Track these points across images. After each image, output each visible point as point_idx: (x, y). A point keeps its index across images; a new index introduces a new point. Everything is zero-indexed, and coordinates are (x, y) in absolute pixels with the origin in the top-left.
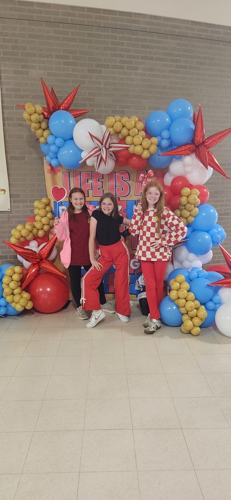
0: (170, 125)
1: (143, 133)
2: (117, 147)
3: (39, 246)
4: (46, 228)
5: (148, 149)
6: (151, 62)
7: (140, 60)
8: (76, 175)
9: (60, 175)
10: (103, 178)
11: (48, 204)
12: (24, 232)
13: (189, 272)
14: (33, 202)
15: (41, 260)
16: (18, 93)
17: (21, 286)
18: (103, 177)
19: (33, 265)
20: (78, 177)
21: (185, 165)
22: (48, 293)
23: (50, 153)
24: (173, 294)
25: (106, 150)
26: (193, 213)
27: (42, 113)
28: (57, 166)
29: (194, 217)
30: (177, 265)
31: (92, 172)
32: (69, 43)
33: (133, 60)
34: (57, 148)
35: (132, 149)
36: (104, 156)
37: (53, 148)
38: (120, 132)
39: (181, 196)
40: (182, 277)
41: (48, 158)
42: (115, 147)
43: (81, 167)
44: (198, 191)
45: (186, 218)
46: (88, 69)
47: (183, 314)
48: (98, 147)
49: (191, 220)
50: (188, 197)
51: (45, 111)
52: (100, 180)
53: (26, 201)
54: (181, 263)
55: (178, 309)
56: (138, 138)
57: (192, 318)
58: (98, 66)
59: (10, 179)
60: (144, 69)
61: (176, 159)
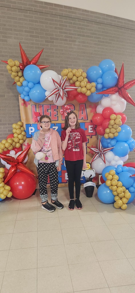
0: (102, 75)
1: (86, 80)
2: (70, 88)
3: (16, 154)
4: (21, 141)
5: (90, 90)
6: (83, 37)
7: (77, 37)
8: (40, 107)
9: (29, 107)
10: (58, 109)
11: (22, 126)
12: (7, 145)
14: (12, 124)
15: (18, 163)
17: (4, 181)
18: (58, 108)
19: (13, 167)
20: (41, 108)
21: (111, 100)
22: (22, 185)
23: (24, 93)
24: (108, 183)
25: (63, 91)
26: (118, 130)
27: (19, 66)
28: (28, 101)
29: (118, 133)
30: (107, 164)
31: (50, 105)
32: (33, 23)
33: (73, 36)
34: (29, 89)
35: (79, 90)
36: (61, 94)
37: (27, 89)
38: (71, 79)
39: (110, 119)
40: (113, 172)
41: (22, 96)
42: (68, 88)
43: (44, 101)
44: (120, 116)
45: (113, 134)
46: (45, 40)
47: (115, 196)
48: (57, 88)
49: (116, 134)
50: (115, 120)
51: (21, 65)
52: (56, 110)
53: (6, 124)
54: (110, 162)
55: (112, 193)
56: (84, 82)
57: (121, 198)
58: (51, 38)
60: (79, 42)
61: (105, 97)
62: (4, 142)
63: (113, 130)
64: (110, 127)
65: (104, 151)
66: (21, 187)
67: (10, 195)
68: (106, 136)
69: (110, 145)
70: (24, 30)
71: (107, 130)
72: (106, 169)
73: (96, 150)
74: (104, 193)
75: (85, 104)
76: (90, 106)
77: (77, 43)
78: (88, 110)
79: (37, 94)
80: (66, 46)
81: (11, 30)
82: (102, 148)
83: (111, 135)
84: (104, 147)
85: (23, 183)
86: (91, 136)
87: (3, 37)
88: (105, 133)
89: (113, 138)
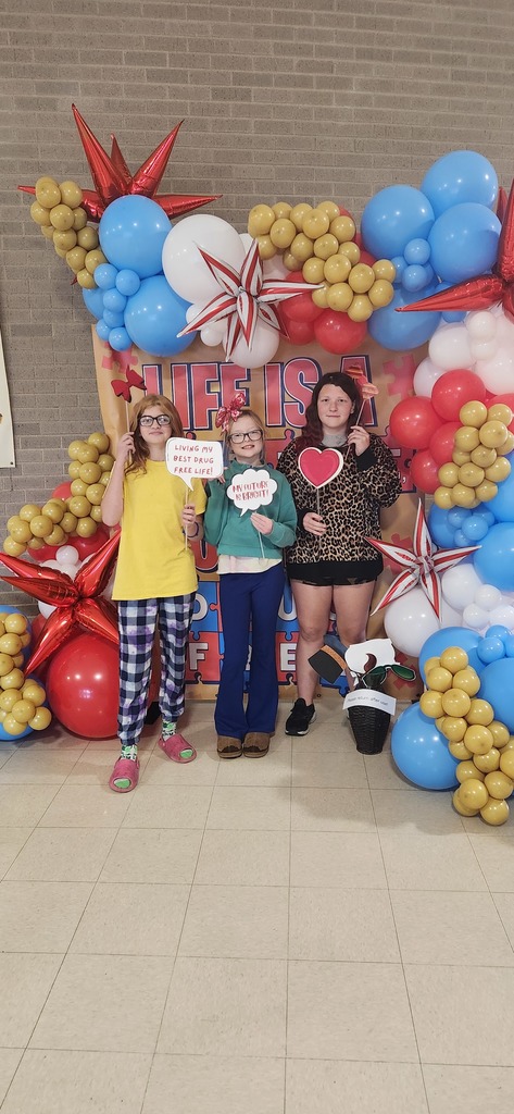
0: (432, 223)
1: (352, 250)
2: (281, 290)
3: (78, 560)
5: (367, 293)
6: (383, 64)
7: (354, 61)
8: (179, 373)
10: (249, 380)
11: (105, 451)
12: (37, 526)
13: (480, 639)
14: (67, 444)
15: (81, 598)
16: (29, 160)
17: (23, 668)
18: (249, 375)
19: (60, 612)
20: (183, 378)
21: (472, 339)
22: (94, 686)
23: (105, 315)
24: (431, 702)
25: (251, 302)
26: (494, 473)
27: (82, 206)
28: (125, 350)
29: (498, 484)
30: (448, 618)
31: (219, 363)
32: (163, 20)
33: (334, 60)
34: (124, 300)
35: (321, 296)
36: (243, 317)
37: (111, 299)
38: (288, 249)
39: (460, 424)
40: (457, 656)
41: (102, 328)
42: (274, 291)
44: (509, 411)
45: (474, 488)
46: (213, 90)
47: (459, 761)
48: (228, 291)
49: (486, 491)
50: (479, 429)
51: (89, 200)
52: (241, 385)
53: (55, 443)
54: (460, 611)
55: (447, 746)
56: (339, 262)
57: (483, 775)
58: (239, 79)
59: (14, 386)
60: (365, 85)
61: (449, 322)
62: (27, 512)
63: (473, 474)
64: (460, 457)
65: (437, 562)
66: (87, 694)
67: (40, 721)
68: (442, 497)
69: (461, 539)
70: (124, 52)
71: (448, 473)
72: (438, 640)
73: (404, 556)
74: (415, 742)
75: (367, 357)
76: (387, 368)
77: (353, 91)
79: (153, 318)
80: (306, 106)
81: (72, 57)
82: (429, 549)
83: (464, 496)
84: (437, 544)
85: (98, 677)
87: (41, 88)
88: (437, 485)
89: (475, 505)
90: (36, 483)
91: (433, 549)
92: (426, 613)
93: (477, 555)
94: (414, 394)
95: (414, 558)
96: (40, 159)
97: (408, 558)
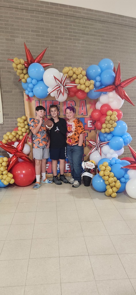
0: (101, 73)
1: (85, 77)
2: (70, 85)
4: (24, 134)
5: (89, 87)
6: (87, 36)
7: (81, 35)
8: (43, 102)
9: (33, 102)
11: (26, 120)
12: (10, 137)
13: (110, 160)
14: (17, 118)
16: (8, 52)
17: (7, 169)
18: (60, 104)
21: (109, 98)
22: (24, 174)
23: (28, 89)
24: (101, 173)
25: (64, 87)
26: (113, 125)
27: (24, 64)
28: (32, 97)
29: (114, 128)
30: (103, 156)
31: (53, 101)
32: (40, 23)
34: (33, 86)
35: (79, 87)
36: (62, 91)
37: (31, 85)
38: (72, 77)
39: (106, 115)
40: (106, 163)
41: (27, 92)
42: (68, 85)
43: (47, 97)
44: (116, 113)
45: (109, 129)
46: (51, 39)
47: (106, 185)
48: (58, 85)
49: (112, 129)
50: (111, 116)
51: (26, 63)
53: (13, 118)
55: (104, 182)
56: (83, 80)
57: (112, 187)
58: (56, 37)
59: (3, 104)
60: (83, 41)
61: (104, 94)
62: (8, 134)
63: (109, 126)
64: (106, 122)
65: (101, 145)
67: (12, 182)
68: (103, 131)
69: (106, 140)
70: (30, 30)
71: (104, 126)
72: (102, 161)
74: (97, 182)
75: (85, 100)
76: (90, 103)
77: (81, 42)
78: (88, 106)
80: (71, 44)
81: (19, 30)
82: (99, 142)
83: (107, 130)
86: (91, 130)
87: (11, 36)
88: (102, 128)
89: (109, 132)
90: (8, 127)
91: (100, 142)
92: (99, 156)
93: (109, 143)
94: (96, 109)
95: (96, 144)
96: (11, 52)
97: (94, 144)
